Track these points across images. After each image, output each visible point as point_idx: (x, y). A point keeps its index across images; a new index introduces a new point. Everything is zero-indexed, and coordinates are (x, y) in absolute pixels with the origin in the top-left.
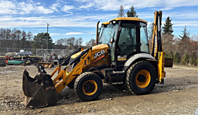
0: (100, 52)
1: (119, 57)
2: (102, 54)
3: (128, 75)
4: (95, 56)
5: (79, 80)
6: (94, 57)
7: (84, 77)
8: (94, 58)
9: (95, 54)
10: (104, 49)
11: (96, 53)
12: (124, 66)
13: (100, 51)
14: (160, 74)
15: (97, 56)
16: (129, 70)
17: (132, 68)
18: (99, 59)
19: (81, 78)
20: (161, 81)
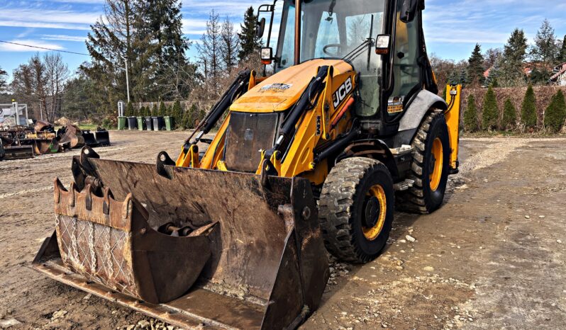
0: (343, 87)
1: (390, 101)
2: (348, 91)
3: (420, 158)
4: (336, 101)
5: (353, 191)
6: (336, 104)
7: (364, 175)
8: (335, 108)
9: (335, 93)
10: (350, 77)
11: (338, 90)
12: (399, 130)
13: (344, 83)
14: (452, 148)
15: (340, 101)
16: (418, 141)
17: (425, 135)
18: (343, 110)
19: (358, 183)
20: (454, 167)
